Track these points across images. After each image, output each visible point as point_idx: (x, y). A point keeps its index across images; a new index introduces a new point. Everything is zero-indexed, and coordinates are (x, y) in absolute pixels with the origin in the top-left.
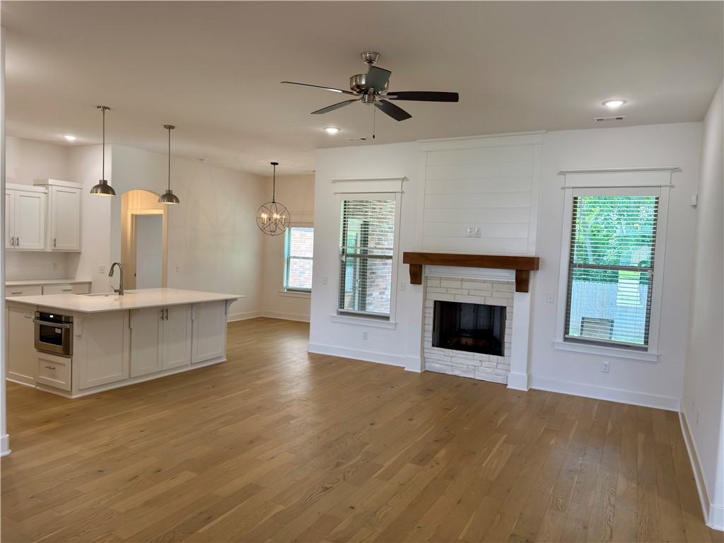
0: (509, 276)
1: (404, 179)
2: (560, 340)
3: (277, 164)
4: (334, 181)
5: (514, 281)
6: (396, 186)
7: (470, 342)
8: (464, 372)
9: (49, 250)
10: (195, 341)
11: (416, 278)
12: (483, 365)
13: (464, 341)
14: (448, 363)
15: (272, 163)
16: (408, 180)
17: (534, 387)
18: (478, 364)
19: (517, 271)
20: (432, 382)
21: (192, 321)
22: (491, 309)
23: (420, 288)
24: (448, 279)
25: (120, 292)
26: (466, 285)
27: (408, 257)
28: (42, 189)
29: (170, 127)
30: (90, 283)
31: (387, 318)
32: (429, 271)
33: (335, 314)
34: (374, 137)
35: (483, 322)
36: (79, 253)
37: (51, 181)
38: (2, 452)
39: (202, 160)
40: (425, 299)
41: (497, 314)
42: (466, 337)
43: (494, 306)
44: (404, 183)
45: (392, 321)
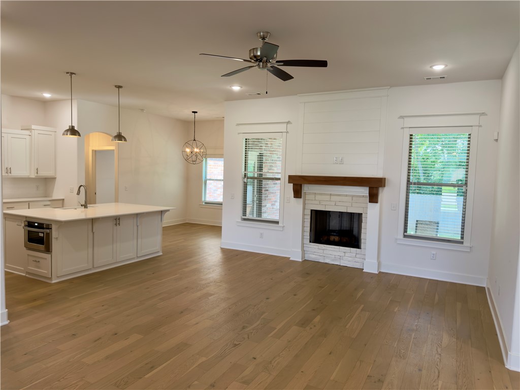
0: (364, 191)
1: (288, 123)
2: (401, 236)
3: (197, 112)
4: (238, 125)
5: (368, 195)
6: (282, 128)
7: (337, 239)
8: (333, 260)
9: (33, 176)
10: (139, 240)
11: (298, 193)
12: (346, 255)
13: (332, 238)
14: (321, 255)
15: (193, 112)
16: (291, 123)
17: (383, 270)
18: (342, 254)
19: (370, 188)
20: (310, 268)
21: (137, 226)
22: (351, 215)
23: (301, 201)
24: (321, 194)
25: (85, 206)
26: (333, 198)
27: (292, 179)
28: (27, 132)
29: (119, 87)
30: (63, 200)
31: (277, 223)
32: (307, 189)
33: (240, 220)
34: (267, 93)
35: (346, 225)
36: (55, 178)
37: (33, 127)
38: (2, 322)
39: (142, 110)
40: (304, 209)
41: (355, 218)
42: (334, 235)
43: (354, 213)
44: (288, 125)
45: (280, 224)
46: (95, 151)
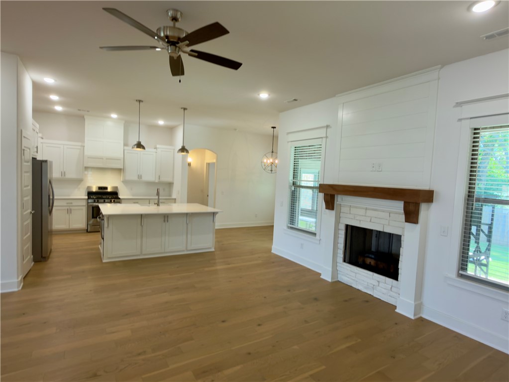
0: (398, 206)
1: (327, 127)
3: (275, 128)
4: (288, 133)
5: (403, 211)
6: (322, 133)
7: (373, 262)
8: (366, 288)
9: (157, 181)
10: (189, 236)
11: (330, 203)
12: (381, 284)
13: (368, 261)
14: (354, 278)
15: (272, 127)
16: (331, 127)
17: (425, 316)
18: (376, 283)
19: (405, 202)
20: (339, 289)
21: (187, 224)
22: (390, 235)
23: (333, 213)
24: (356, 207)
25: (158, 205)
26: (369, 213)
27: (322, 188)
28: (155, 150)
30: (175, 199)
31: (314, 234)
32: (340, 200)
33: (285, 228)
34: (180, 81)
35: (384, 248)
36: (173, 183)
37: (158, 146)
39: (235, 130)
40: (337, 222)
41: (394, 240)
42: (371, 258)
43: (393, 234)
44: (329, 130)
45: (317, 237)
46: (209, 164)
